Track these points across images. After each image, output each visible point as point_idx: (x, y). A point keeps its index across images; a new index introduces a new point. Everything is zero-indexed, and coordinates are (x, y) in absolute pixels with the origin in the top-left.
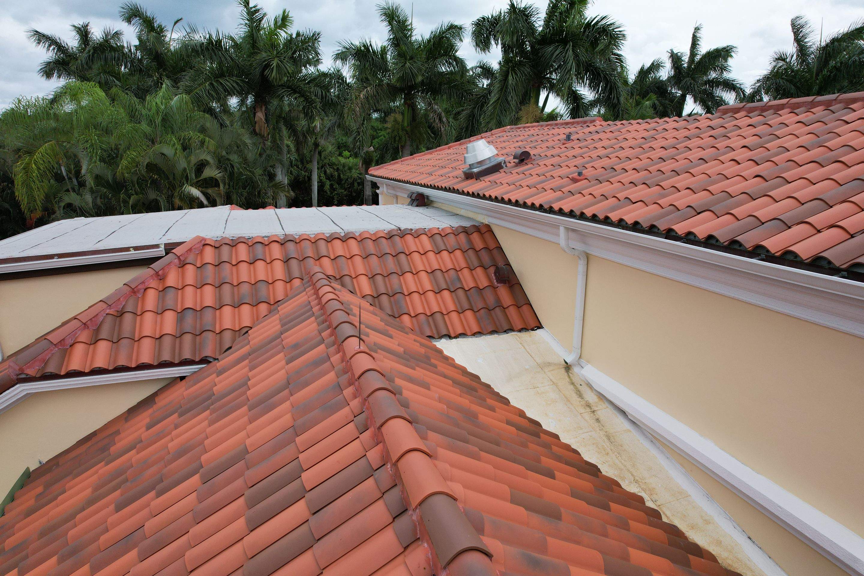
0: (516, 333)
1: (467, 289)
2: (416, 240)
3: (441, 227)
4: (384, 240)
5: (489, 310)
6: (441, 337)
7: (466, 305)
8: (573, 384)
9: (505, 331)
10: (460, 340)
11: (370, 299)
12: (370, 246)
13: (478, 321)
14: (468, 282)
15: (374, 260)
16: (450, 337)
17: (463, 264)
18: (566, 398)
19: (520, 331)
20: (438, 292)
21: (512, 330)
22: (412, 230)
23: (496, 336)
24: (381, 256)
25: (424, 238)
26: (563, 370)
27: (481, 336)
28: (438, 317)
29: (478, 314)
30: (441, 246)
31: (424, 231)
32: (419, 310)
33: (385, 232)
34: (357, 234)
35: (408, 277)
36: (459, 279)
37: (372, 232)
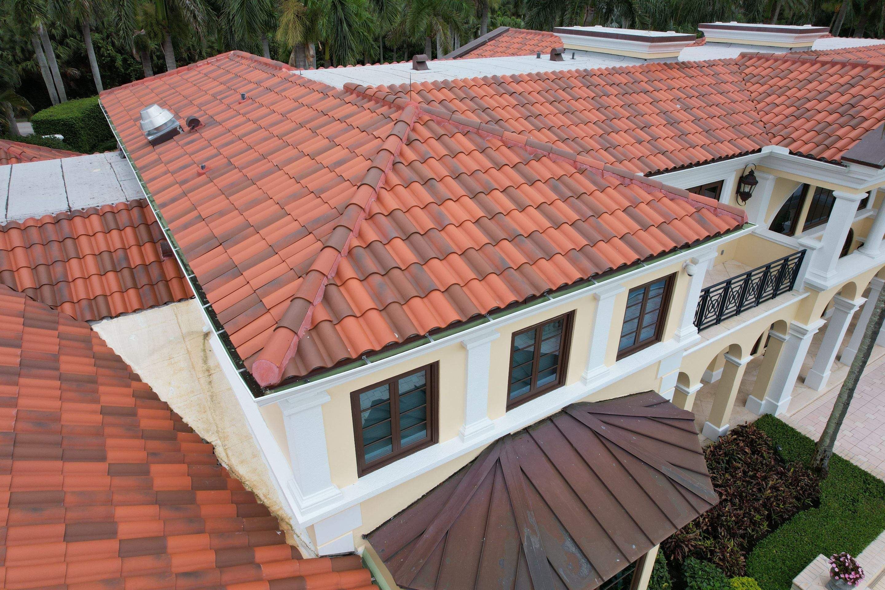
0: (176, 303)
1: (133, 267)
2: (87, 220)
3: (115, 202)
4: (50, 225)
5: (152, 285)
6: (102, 319)
7: (129, 284)
8: (204, 350)
9: (165, 303)
10: (121, 319)
11: (30, 293)
12: (34, 234)
13: (140, 298)
14: (136, 259)
15: (38, 250)
16: (112, 318)
17: (132, 241)
18: (193, 365)
19: (180, 301)
20: (102, 274)
21: (171, 300)
22: (83, 209)
23: (156, 309)
24: (46, 244)
25: (94, 218)
26: (202, 337)
27: (142, 311)
28: (101, 300)
29: (141, 291)
30: (112, 225)
31: (95, 211)
32: (82, 295)
33: (54, 215)
34: (21, 222)
35: (74, 263)
36: (127, 258)
37: (39, 218)
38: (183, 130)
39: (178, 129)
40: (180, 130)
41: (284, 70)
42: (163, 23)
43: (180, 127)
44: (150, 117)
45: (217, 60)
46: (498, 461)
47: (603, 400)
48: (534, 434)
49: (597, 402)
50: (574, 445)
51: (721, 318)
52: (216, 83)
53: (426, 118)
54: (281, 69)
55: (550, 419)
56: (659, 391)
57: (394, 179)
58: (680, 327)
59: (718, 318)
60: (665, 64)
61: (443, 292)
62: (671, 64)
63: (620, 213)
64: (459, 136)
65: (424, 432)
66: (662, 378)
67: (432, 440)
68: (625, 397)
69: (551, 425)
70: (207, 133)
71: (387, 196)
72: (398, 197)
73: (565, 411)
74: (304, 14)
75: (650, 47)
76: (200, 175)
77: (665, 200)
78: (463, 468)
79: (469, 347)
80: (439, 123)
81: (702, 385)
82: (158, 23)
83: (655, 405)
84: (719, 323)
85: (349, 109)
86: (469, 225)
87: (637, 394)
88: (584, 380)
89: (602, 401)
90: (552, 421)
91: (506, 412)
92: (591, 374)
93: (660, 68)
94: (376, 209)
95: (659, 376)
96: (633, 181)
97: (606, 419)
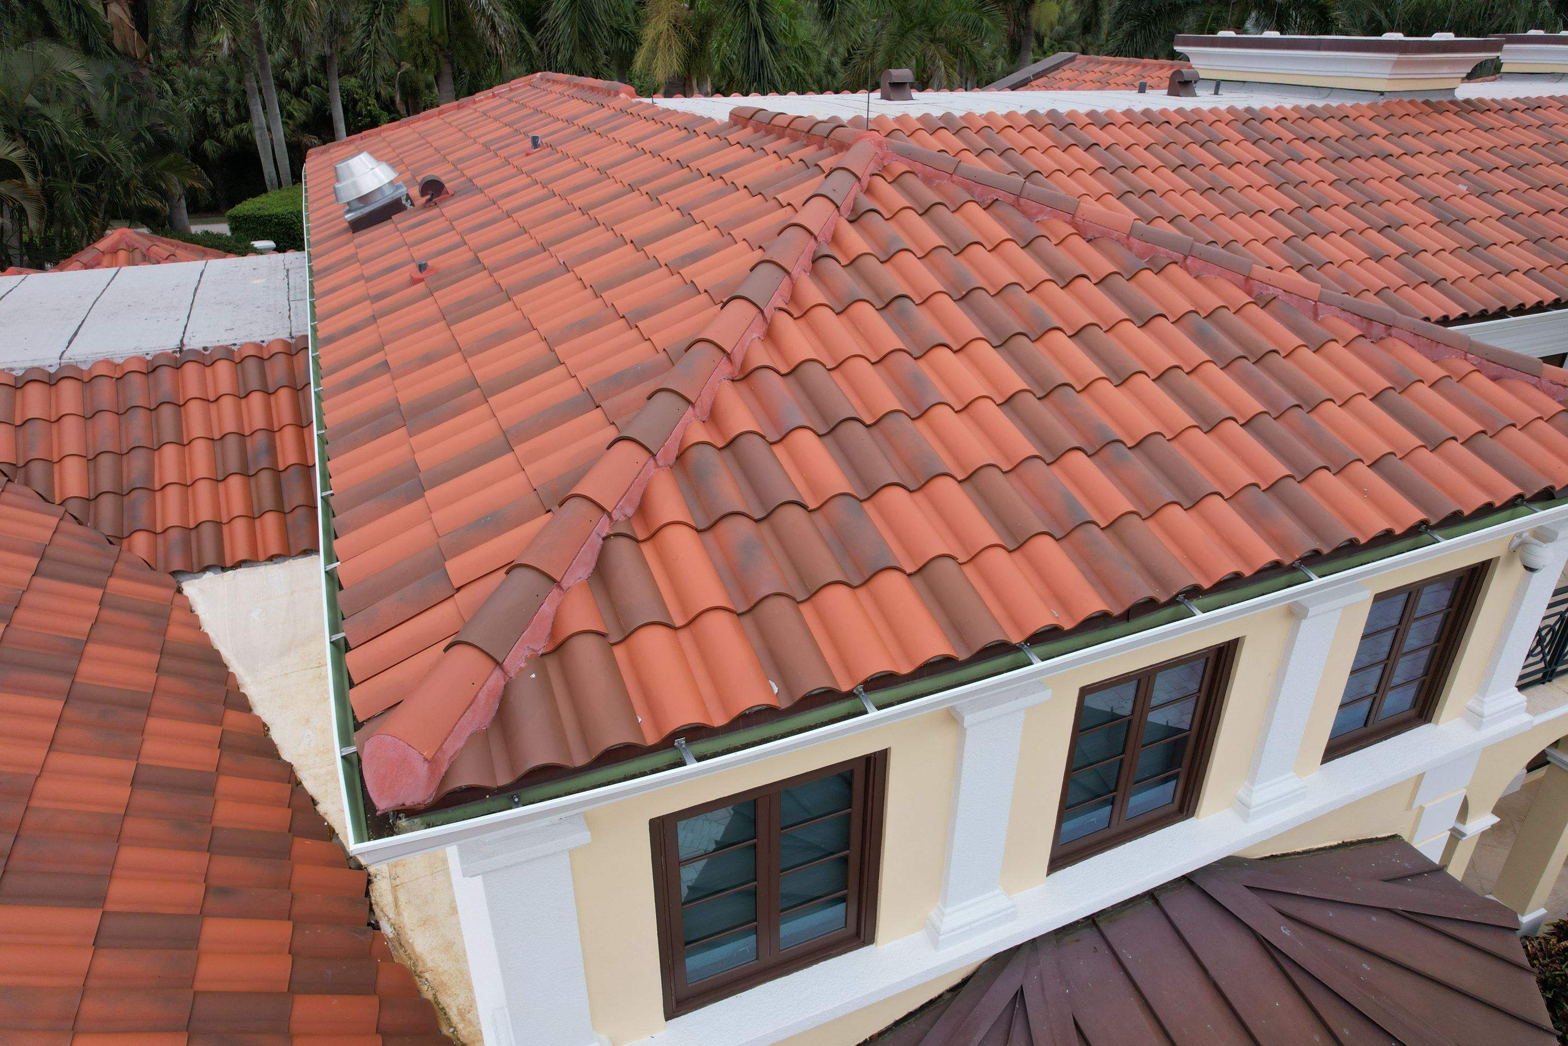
1: (281, 468)
2: (208, 370)
3: (268, 338)
4: (138, 376)
5: (312, 507)
6: (205, 569)
7: (268, 501)
10: (242, 572)
11: (75, 507)
12: (104, 392)
13: (284, 532)
15: (106, 423)
16: (224, 569)
17: (288, 417)
20: (219, 479)
22: (205, 349)
24: (123, 413)
25: (223, 368)
27: (285, 561)
28: (207, 531)
29: (289, 517)
30: (254, 382)
31: (227, 353)
32: (173, 518)
33: (149, 358)
34: (85, 367)
35: (170, 452)
36: (272, 449)
37: (120, 361)
38: (412, 204)
39: (404, 202)
40: (408, 205)
41: (622, 95)
42: (440, 41)
43: (408, 197)
44: (352, 175)
45: (511, 90)
46: (1020, 995)
47: (1279, 853)
48: (1111, 932)
49: (1266, 858)
50: (1212, 972)
51: (1555, 669)
52: (496, 125)
53: (900, 167)
54: (617, 94)
55: (1152, 896)
56: (1412, 837)
57: (812, 292)
58: (1483, 688)
59: (1550, 670)
60: (1426, 103)
61: (910, 575)
62: (1440, 102)
63: (1364, 402)
64: (974, 209)
65: (841, 907)
66: (1421, 809)
67: (858, 934)
68: (1332, 848)
69: (1155, 910)
70: (451, 208)
71: (789, 328)
72: (816, 332)
73: (1187, 880)
74: (688, 22)
75: (1397, 64)
76: (415, 281)
77: (1479, 379)
78: (931, 1002)
79: (968, 719)
80: (927, 180)
81: (1496, 820)
82: (431, 41)
83: (1411, 876)
84: (1550, 681)
85: (736, 153)
86: (989, 410)
87: (1360, 842)
88: (1244, 809)
89: (1276, 856)
90: (1157, 902)
91: (1048, 875)
92: (1261, 794)
93: (1416, 111)
94: (761, 356)
95: (1416, 805)
96: (1394, 331)
97: (1291, 907)
